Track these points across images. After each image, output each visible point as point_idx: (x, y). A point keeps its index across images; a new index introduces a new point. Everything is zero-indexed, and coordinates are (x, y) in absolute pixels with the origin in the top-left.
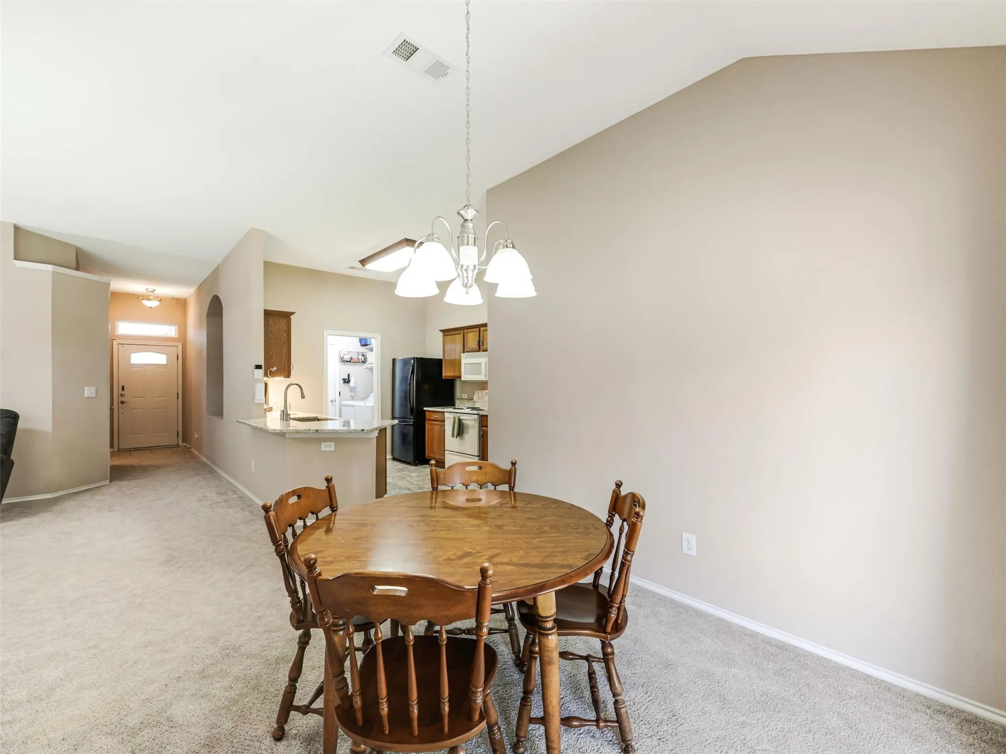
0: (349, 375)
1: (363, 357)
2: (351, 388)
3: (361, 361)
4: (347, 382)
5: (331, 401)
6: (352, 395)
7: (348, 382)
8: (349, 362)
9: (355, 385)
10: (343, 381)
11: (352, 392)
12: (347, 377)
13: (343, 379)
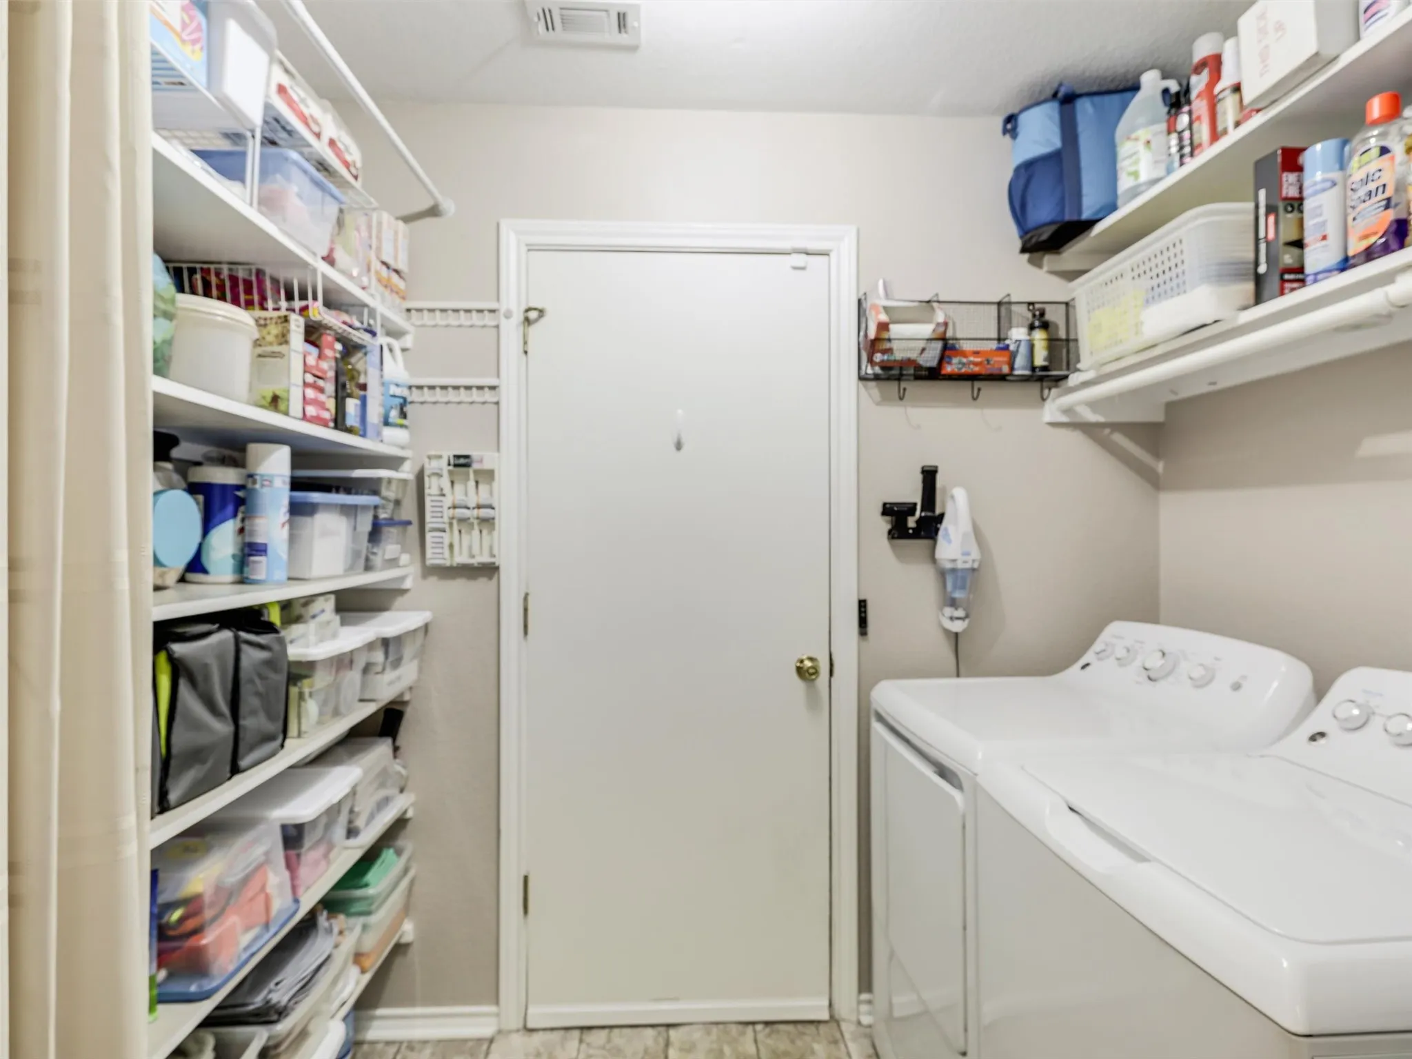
0: (929, 476)
1: (1039, 336)
2: (942, 574)
3: (1021, 368)
4: (917, 534)
5: (800, 671)
6: (958, 627)
7: (929, 527)
8: (933, 374)
9: (975, 554)
10: (884, 525)
11: (953, 603)
12: (912, 493)
13: (888, 510)
